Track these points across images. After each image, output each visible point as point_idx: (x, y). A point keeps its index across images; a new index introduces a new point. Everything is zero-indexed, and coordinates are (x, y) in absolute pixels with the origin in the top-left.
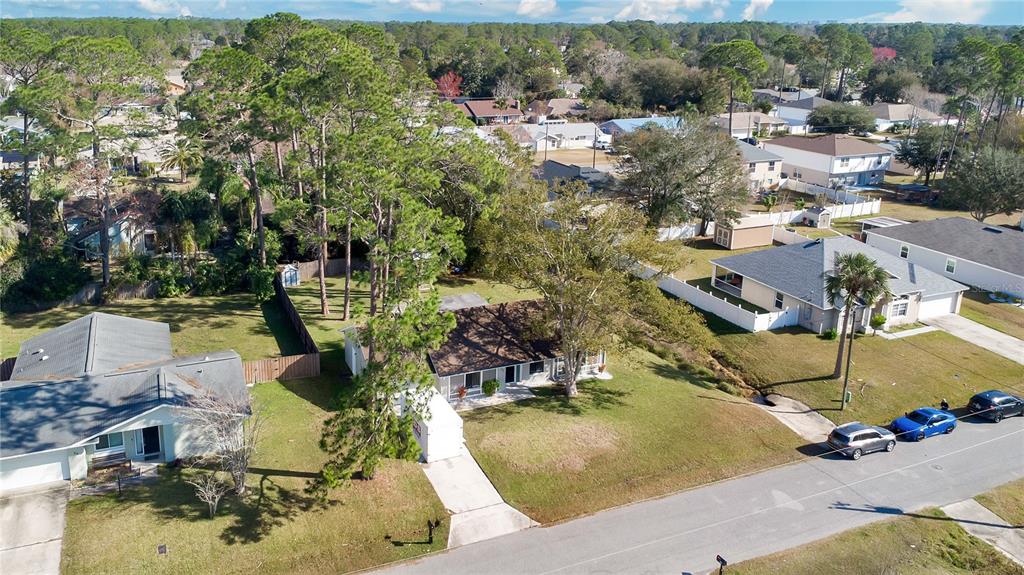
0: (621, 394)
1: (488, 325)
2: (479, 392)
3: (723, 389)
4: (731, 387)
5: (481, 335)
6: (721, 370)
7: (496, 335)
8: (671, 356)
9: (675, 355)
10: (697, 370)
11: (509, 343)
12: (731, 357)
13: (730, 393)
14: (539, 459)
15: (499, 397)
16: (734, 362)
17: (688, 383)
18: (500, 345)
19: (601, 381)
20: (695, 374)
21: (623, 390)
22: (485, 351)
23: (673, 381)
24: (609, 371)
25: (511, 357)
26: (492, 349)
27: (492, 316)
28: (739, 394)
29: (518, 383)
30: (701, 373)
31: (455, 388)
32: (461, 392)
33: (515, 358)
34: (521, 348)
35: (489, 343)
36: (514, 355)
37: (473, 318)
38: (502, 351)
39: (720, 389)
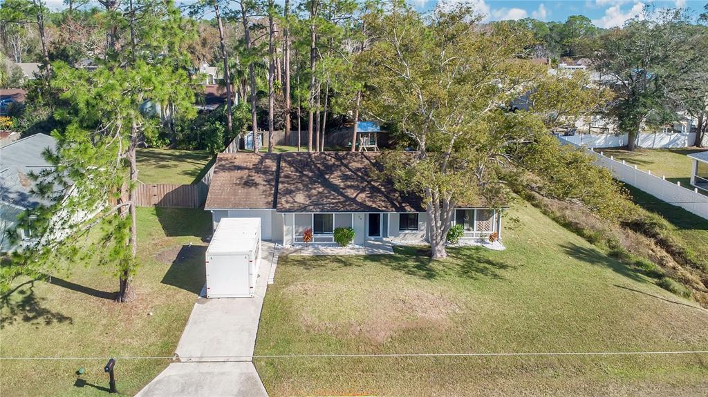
0: (502, 266)
1: (359, 169)
2: (330, 240)
3: (666, 287)
4: (676, 285)
5: (345, 178)
6: (674, 268)
7: (363, 180)
8: (603, 242)
9: (609, 241)
10: (634, 260)
11: (375, 190)
12: (692, 255)
13: (674, 291)
14: (333, 318)
15: (353, 249)
16: (695, 260)
17: (610, 270)
18: (363, 190)
19: (486, 250)
20: (630, 264)
21: (509, 263)
22: (342, 195)
23: (588, 265)
24: (505, 243)
25: (369, 204)
26: (351, 193)
27: (367, 162)
28: (687, 295)
29: (384, 239)
30: (639, 264)
31: (301, 230)
32: (307, 235)
33: (374, 206)
34: (386, 197)
35: (351, 187)
36: (374, 202)
37: (345, 162)
38: (362, 197)
39: (660, 285)
